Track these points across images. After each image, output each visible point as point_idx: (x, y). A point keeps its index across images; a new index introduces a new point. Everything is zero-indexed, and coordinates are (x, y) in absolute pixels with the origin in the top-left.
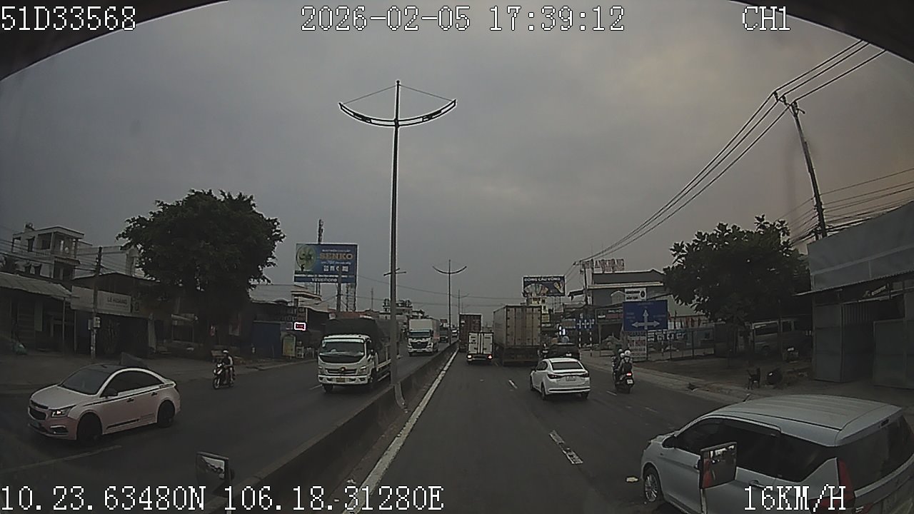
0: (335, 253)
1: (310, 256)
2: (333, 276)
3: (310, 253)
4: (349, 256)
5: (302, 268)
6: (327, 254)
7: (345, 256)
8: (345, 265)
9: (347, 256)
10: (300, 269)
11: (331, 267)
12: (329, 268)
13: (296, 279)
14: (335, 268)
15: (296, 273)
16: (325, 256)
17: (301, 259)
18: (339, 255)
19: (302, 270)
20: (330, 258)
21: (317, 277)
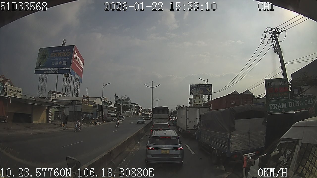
0: (60, 52)
1: (45, 55)
2: (57, 69)
3: (45, 54)
4: (68, 54)
5: (40, 64)
6: (55, 53)
7: (66, 54)
8: (65, 60)
9: (67, 54)
10: (39, 66)
11: (56, 62)
12: (55, 62)
13: (36, 72)
14: (58, 62)
15: (36, 68)
16: (54, 54)
17: (40, 58)
18: (62, 53)
19: (40, 65)
20: (57, 56)
21: (47, 70)
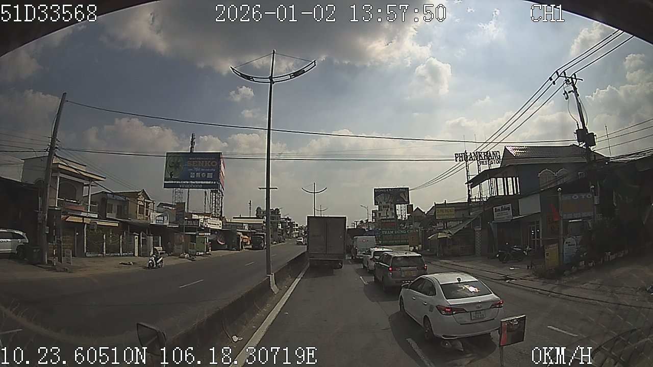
0: (202, 160)
1: (178, 163)
2: (199, 182)
3: (179, 161)
4: (214, 164)
5: (171, 175)
7: (210, 163)
8: (210, 172)
9: (212, 164)
12: (196, 174)
13: (166, 186)
14: (201, 175)
15: (165, 181)
16: (192, 163)
17: (170, 167)
18: (204, 163)
19: (171, 177)
20: (196, 165)
21: (184, 184)
